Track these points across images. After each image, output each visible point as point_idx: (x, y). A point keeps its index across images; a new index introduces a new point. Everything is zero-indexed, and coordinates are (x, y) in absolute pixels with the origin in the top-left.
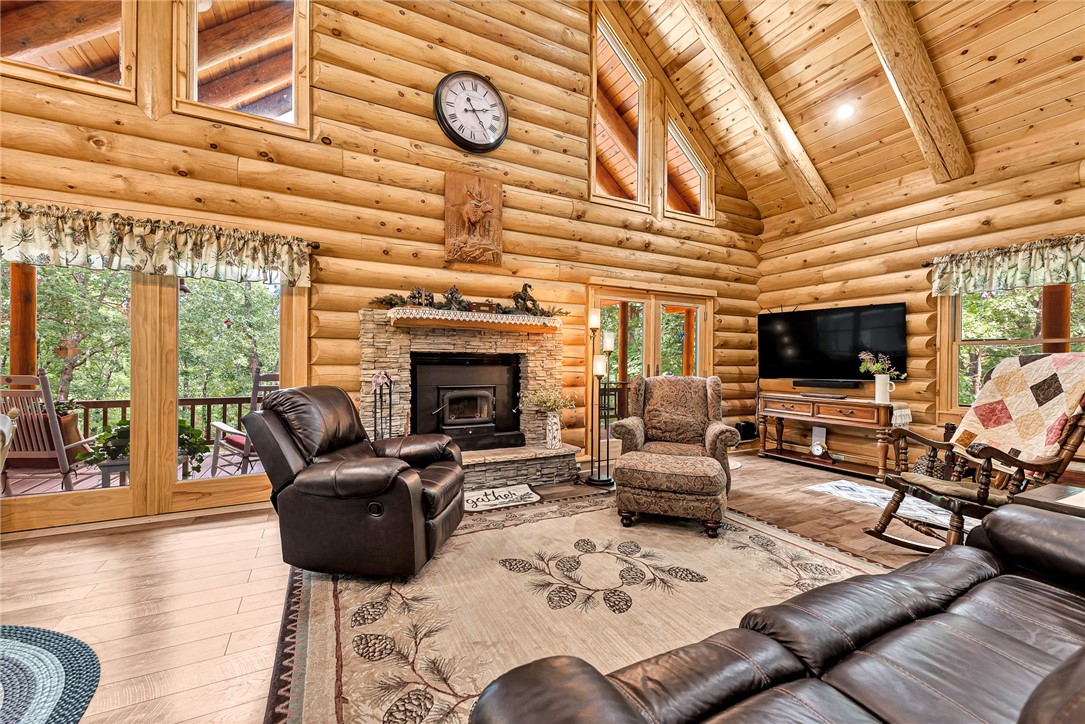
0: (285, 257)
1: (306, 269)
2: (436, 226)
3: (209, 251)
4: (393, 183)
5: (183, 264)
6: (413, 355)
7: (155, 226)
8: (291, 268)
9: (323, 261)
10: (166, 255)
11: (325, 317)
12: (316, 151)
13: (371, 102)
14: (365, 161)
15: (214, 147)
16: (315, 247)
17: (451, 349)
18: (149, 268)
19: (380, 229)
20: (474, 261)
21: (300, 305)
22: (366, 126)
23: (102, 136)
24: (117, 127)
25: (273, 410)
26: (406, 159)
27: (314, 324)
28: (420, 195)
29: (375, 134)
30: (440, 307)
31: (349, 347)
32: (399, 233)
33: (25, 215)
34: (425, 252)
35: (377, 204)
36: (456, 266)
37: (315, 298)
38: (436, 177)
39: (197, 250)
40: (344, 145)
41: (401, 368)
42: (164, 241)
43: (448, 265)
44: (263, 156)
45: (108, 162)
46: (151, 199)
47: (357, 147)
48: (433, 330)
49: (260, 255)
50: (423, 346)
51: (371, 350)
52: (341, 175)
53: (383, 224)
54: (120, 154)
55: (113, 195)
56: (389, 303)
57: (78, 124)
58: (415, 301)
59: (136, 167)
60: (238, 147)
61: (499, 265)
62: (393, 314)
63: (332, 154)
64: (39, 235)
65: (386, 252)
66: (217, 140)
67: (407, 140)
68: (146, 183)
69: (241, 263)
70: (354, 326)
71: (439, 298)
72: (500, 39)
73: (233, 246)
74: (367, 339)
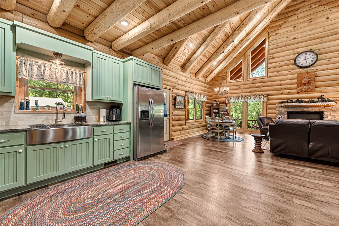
0: (263, 97)
1: (266, 98)
2: (295, 86)
3: (252, 98)
4: (284, 80)
5: (248, 100)
6: (288, 112)
7: (245, 96)
8: (264, 99)
9: (269, 97)
10: (247, 100)
11: (269, 106)
12: (268, 79)
13: (279, 67)
14: (278, 78)
15: (253, 83)
16: (268, 95)
17: (298, 111)
18: (245, 102)
19: (281, 89)
20: (305, 91)
21: (265, 104)
22: (278, 72)
23: (240, 86)
24: (242, 84)
25: (260, 119)
26: (288, 75)
27: (267, 107)
28: (290, 81)
29: (280, 72)
30: (294, 102)
31: (274, 111)
32: (285, 89)
33: (233, 97)
34: (291, 92)
35: (280, 85)
36: (300, 93)
37: (268, 103)
38: (295, 76)
39: (250, 98)
40: (274, 76)
41: (285, 114)
42: (246, 98)
43: (298, 93)
44: (260, 82)
45: (241, 89)
46: (245, 92)
47: (276, 76)
48: (293, 107)
49: (259, 98)
50: (290, 110)
51: (278, 111)
52: (273, 81)
53: (281, 88)
54: (242, 88)
55: (241, 93)
56: (282, 102)
57: (237, 85)
58: (287, 102)
59: (243, 89)
60: (256, 82)
61: (314, 91)
62: (283, 105)
63: (271, 79)
64: (234, 99)
65: (282, 93)
66: (253, 82)
67: (287, 71)
68: (244, 90)
69: (256, 99)
70: (275, 107)
71: (294, 100)
72: (316, 38)
73: (255, 97)
74: (278, 109)
